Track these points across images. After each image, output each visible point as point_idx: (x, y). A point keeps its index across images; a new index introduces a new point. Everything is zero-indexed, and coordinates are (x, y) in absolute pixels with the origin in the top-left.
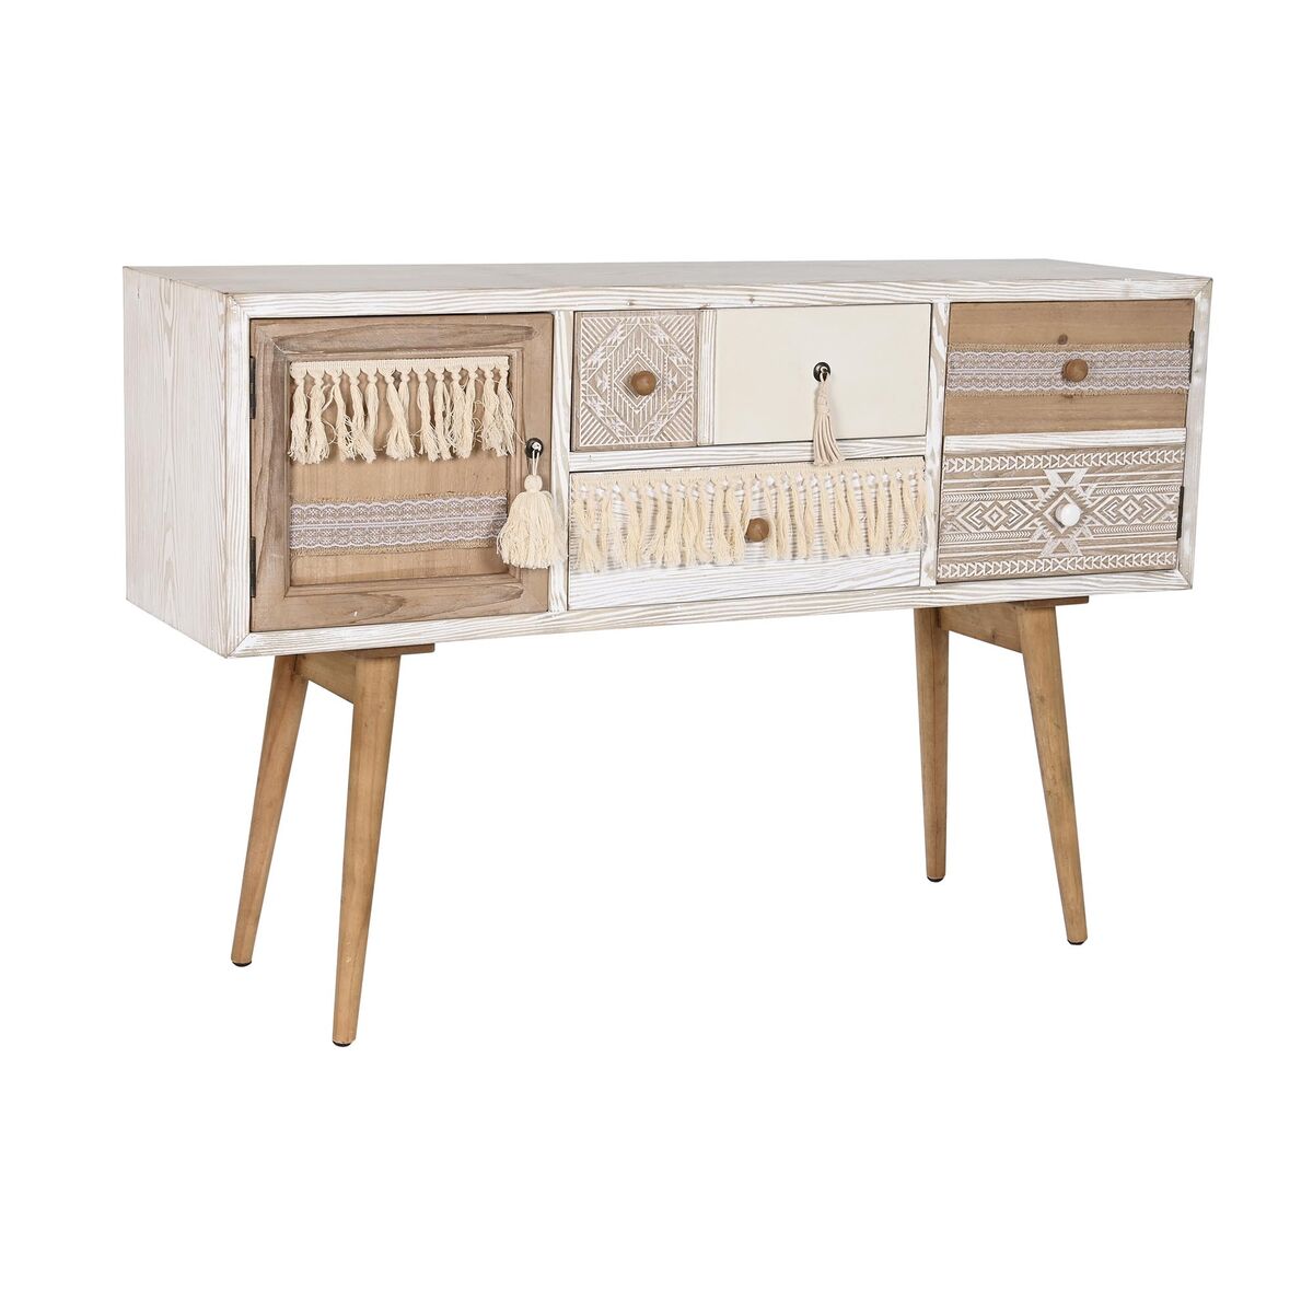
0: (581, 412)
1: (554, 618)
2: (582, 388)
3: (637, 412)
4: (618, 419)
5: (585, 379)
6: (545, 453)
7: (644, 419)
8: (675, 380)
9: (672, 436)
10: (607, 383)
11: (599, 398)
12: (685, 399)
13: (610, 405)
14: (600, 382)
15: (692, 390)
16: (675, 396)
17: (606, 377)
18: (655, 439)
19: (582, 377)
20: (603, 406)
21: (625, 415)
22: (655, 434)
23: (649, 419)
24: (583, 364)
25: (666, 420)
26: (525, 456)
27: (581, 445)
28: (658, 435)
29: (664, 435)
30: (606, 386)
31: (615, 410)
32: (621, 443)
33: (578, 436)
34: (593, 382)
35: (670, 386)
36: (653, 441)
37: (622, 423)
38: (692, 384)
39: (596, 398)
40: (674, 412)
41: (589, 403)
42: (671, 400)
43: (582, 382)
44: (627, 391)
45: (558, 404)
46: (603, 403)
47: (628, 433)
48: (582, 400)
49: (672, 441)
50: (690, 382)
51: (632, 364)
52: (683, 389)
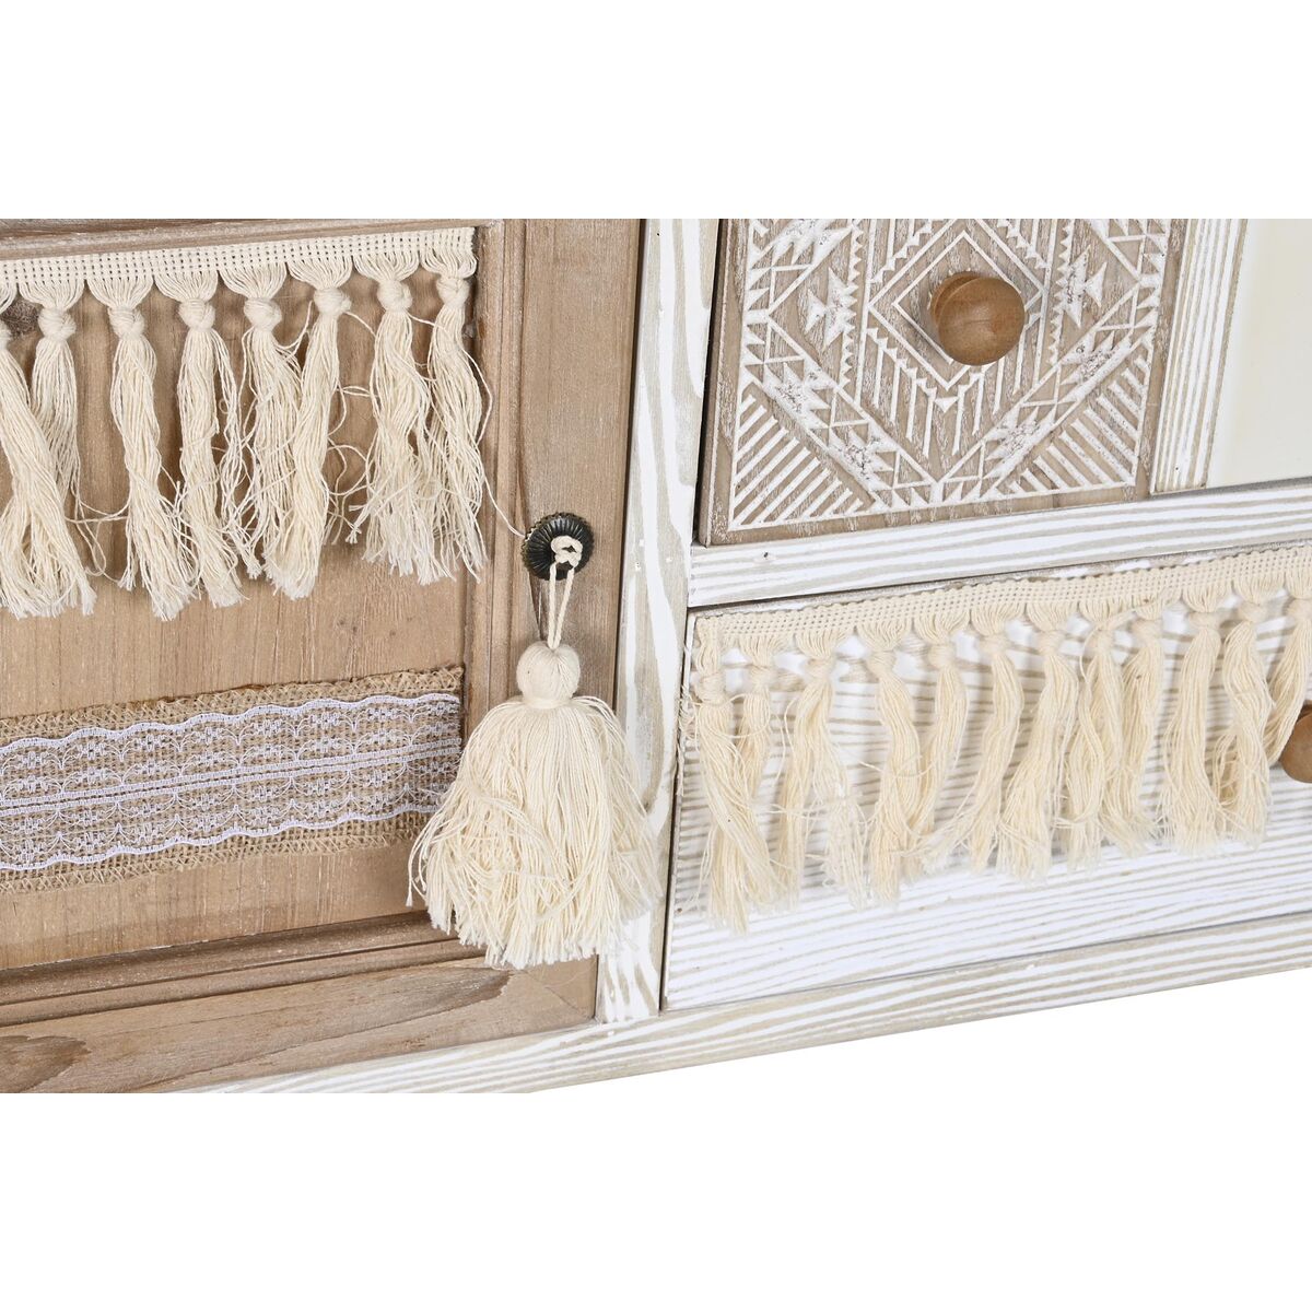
0: (741, 418)
1: (612, 1039)
2: (749, 338)
3: (946, 404)
4: (875, 430)
5: (762, 304)
6: (602, 561)
7: (968, 424)
8: (1095, 287)
9: (1064, 474)
10: (843, 315)
11: (811, 366)
12: (1124, 348)
13: (850, 389)
14: (815, 311)
15: (1152, 319)
16: (1087, 341)
17: (841, 291)
18: (1003, 488)
19: (751, 297)
20: (823, 394)
21: (903, 417)
22: (1004, 469)
23: (989, 424)
24: (755, 254)
25: (1048, 424)
26: (524, 575)
27: (735, 525)
28: (1013, 474)
29: (1037, 471)
30: (841, 323)
31: (866, 402)
32: (879, 507)
33: (722, 498)
34: (793, 315)
35: (1076, 310)
36: (993, 494)
37: (888, 444)
38: (1153, 300)
39: (799, 369)
40: (1079, 394)
41: (771, 384)
42: (1072, 356)
43: (750, 317)
44: (915, 338)
45: (655, 393)
46: (824, 380)
47: (908, 473)
48: (746, 378)
49: (1064, 488)
50: (1145, 292)
51: (941, 244)
52: (1117, 318)
